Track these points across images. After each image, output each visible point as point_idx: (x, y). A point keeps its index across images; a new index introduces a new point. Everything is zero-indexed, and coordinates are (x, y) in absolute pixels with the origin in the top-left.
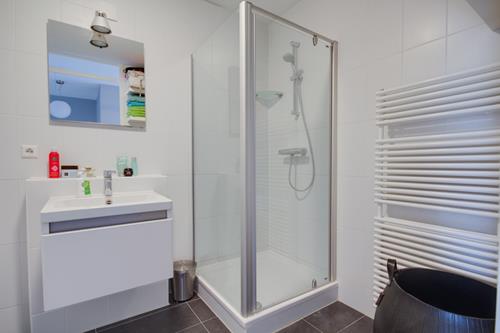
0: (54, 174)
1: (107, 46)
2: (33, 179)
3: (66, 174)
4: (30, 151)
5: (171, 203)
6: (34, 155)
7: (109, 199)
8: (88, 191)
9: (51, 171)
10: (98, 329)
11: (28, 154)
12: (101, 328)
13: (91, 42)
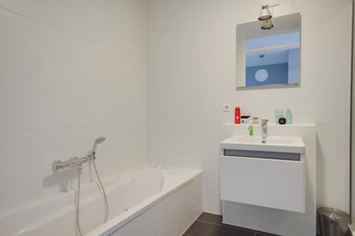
0: (237, 122)
1: (273, 26)
2: (228, 124)
3: (243, 122)
4: (227, 107)
5: (304, 148)
6: (228, 109)
7: (264, 140)
8: (251, 133)
9: (236, 119)
10: (258, 231)
11: (225, 109)
12: (260, 232)
13: (262, 28)
